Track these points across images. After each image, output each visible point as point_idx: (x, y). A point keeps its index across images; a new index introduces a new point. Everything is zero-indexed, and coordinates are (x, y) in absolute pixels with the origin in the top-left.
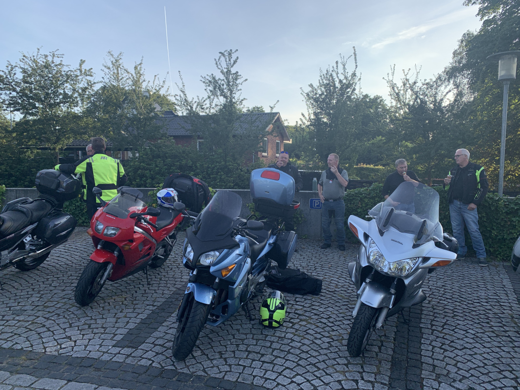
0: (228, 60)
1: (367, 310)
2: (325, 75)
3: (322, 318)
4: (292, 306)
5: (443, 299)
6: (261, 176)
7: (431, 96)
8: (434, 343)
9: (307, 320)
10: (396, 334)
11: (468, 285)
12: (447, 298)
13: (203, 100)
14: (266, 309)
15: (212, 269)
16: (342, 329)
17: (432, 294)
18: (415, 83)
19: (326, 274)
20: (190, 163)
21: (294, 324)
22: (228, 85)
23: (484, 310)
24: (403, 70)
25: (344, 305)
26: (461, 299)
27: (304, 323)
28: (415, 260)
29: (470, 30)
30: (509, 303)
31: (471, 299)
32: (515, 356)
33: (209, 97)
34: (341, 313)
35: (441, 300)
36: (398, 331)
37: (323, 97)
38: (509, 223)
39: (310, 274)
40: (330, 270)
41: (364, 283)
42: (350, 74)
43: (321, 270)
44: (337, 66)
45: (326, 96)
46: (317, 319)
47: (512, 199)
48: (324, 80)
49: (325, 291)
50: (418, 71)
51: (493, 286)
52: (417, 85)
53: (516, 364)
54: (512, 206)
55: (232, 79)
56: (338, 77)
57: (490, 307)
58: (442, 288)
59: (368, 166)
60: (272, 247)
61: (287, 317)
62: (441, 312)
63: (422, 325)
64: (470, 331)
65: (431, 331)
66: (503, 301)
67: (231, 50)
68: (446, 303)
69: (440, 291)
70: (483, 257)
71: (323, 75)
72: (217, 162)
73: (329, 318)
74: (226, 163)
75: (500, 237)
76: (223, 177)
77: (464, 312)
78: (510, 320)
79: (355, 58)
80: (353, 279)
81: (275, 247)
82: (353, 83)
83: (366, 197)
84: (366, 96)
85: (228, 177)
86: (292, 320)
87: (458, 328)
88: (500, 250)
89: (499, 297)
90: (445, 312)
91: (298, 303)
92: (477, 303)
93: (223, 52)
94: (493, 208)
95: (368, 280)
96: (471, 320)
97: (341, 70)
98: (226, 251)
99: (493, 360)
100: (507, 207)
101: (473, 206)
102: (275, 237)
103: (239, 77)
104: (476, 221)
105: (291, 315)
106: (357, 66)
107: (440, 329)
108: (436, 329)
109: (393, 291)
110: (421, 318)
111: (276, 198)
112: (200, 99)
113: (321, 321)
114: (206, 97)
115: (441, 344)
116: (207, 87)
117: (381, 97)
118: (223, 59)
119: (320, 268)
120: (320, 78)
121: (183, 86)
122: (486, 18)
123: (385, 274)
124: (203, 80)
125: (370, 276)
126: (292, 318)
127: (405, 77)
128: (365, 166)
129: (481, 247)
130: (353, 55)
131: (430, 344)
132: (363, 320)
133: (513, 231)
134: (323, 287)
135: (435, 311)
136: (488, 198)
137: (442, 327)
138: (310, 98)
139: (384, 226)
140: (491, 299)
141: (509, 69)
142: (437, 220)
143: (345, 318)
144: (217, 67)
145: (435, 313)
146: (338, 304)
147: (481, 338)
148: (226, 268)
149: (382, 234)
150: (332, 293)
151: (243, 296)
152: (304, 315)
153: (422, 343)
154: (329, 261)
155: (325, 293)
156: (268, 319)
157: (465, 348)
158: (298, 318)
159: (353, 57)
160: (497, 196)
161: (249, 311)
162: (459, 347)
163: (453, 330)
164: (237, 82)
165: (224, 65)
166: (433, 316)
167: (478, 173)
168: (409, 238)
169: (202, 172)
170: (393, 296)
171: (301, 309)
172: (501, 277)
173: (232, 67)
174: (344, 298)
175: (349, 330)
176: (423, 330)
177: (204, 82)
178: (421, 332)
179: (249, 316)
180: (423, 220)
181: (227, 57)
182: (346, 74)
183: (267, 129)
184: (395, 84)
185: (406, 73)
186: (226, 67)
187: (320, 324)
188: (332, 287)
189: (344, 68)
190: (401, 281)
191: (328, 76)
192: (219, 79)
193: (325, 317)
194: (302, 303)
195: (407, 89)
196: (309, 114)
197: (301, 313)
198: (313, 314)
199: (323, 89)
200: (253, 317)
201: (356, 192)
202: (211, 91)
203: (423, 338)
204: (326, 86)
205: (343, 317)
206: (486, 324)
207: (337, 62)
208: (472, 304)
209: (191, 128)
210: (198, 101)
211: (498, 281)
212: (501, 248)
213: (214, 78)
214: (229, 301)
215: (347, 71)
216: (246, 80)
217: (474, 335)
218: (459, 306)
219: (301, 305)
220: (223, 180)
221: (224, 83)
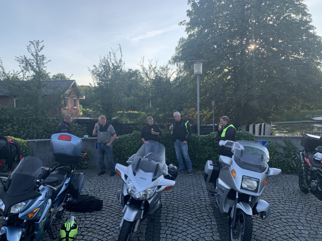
0: (36, 47)
1: (127, 224)
2: (103, 60)
3: (103, 227)
4: (83, 222)
5: (172, 200)
6: (58, 139)
7: (164, 75)
8: (167, 232)
9: (93, 231)
10: (146, 231)
11: (185, 189)
12: (175, 200)
13: (18, 73)
14: (64, 231)
15: (20, 215)
16: (115, 233)
17: (167, 198)
18: (155, 68)
19: (106, 194)
20: (8, 117)
21: (83, 236)
22: (37, 63)
23: (193, 205)
24: (149, 60)
25: (116, 215)
26: (182, 199)
27: (90, 234)
28: (154, 188)
29: (183, 37)
30: (205, 197)
31: (186, 198)
32: (207, 231)
33: (22, 71)
34: (114, 222)
35: (171, 201)
36: (148, 228)
37: (103, 73)
38: (203, 150)
39: (95, 195)
40: (109, 190)
41: (126, 205)
42: (118, 60)
43: (103, 191)
44: (110, 55)
45: (104, 73)
46: (99, 229)
47: (204, 137)
48: (103, 63)
49: (105, 206)
50: (157, 61)
51: (197, 188)
52: (157, 68)
53: (207, 236)
54: (204, 140)
55: (39, 59)
56: (111, 61)
57: (195, 202)
58: (172, 193)
59: (134, 112)
60: (67, 186)
61: (79, 231)
62: (171, 210)
63: (161, 221)
64: (185, 220)
65: (166, 224)
66: (202, 196)
67: (38, 41)
68: (174, 203)
69: (171, 195)
70: (191, 170)
71: (102, 60)
72: (30, 116)
73: (107, 227)
74: (37, 116)
75: (200, 158)
76: (35, 126)
77: (183, 207)
78: (205, 208)
79: (121, 51)
80: (120, 201)
81: (70, 185)
82: (120, 66)
83: (129, 140)
84: (130, 70)
85: (39, 126)
86: (82, 234)
87: (179, 219)
88: (200, 165)
89: (200, 194)
90: (173, 209)
91: (87, 219)
92: (189, 200)
93: (32, 41)
94: (195, 143)
95: (128, 203)
96: (186, 212)
97: (112, 57)
98: (30, 201)
99: (196, 236)
100: (202, 141)
101: (185, 142)
102: (70, 178)
103: (45, 58)
104: (187, 150)
105: (82, 230)
106: (122, 55)
107: (170, 221)
108: (168, 222)
109: (142, 208)
110: (161, 216)
111: (69, 152)
112: (15, 72)
113: (102, 230)
114: (20, 70)
115: (171, 232)
116: (21, 64)
117: (139, 71)
118: (32, 45)
119: (102, 190)
120: (100, 62)
121: (1, 62)
122: (189, 33)
123: (137, 199)
124: (17, 59)
125: (129, 200)
126: (83, 232)
127: (150, 64)
128: (132, 112)
129: (190, 164)
130: (119, 49)
131: (165, 233)
132: (125, 230)
133: (206, 154)
134: (104, 204)
135: (168, 210)
136: (193, 137)
137: (172, 220)
138: (94, 74)
139: (136, 170)
140: (196, 196)
141: (199, 69)
142: (164, 162)
143: (117, 224)
144: (29, 51)
145: (168, 211)
146: (113, 215)
147: (191, 223)
148: (32, 212)
149: (135, 174)
150: (109, 207)
151: (47, 226)
152: (91, 228)
153: (161, 233)
154: (108, 183)
155: (105, 208)
156: (65, 238)
157: (183, 231)
158: (86, 231)
159: (119, 50)
160: (197, 136)
161: (52, 233)
162: (180, 232)
163: (177, 221)
164: (44, 62)
165: (33, 50)
166: (167, 213)
167: (186, 124)
168: (150, 175)
169: (18, 123)
170: (143, 211)
171: (89, 224)
172: (201, 181)
173: (39, 51)
174: (117, 210)
175: (119, 233)
176: (161, 224)
177: (18, 61)
178: (160, 226)
179: (52, 237)
180: (157, 163)
181: (36, 45)
182: (116, 60)
183: (66, 93)
184: (145, 68)
185: (150, 62)
186: (35, 51)
187: (101, 232)
188: (110, 203)
189: (115, 56)
190: (146, 202)
191: (105, 61)
192: (30, 59)
193: (104, 226)
194: (89, 218)
195: (151, 71)
196: (94, 84)
197: (89, 227)
198: (97, 226)
199: (102, 69)
200: (55, 236)
201: (124, 137)
202: (24, 67)
203: (161, 230)
204: (104, 67)
205: (115, 224)
206: (193, 213)
207: (110, 53)
208: (187, 201)
209: (9, 92)
210: (14, 73)
211: (199, 184)
212: (201, 164)
213: (25, 58)
214: (36, 232)
215: (116, 58)
216: (50, 61)
217: (187, 221)
218: (181, 204)
219: (89, 220)
220: (35, 128)
221: (34, 62)
